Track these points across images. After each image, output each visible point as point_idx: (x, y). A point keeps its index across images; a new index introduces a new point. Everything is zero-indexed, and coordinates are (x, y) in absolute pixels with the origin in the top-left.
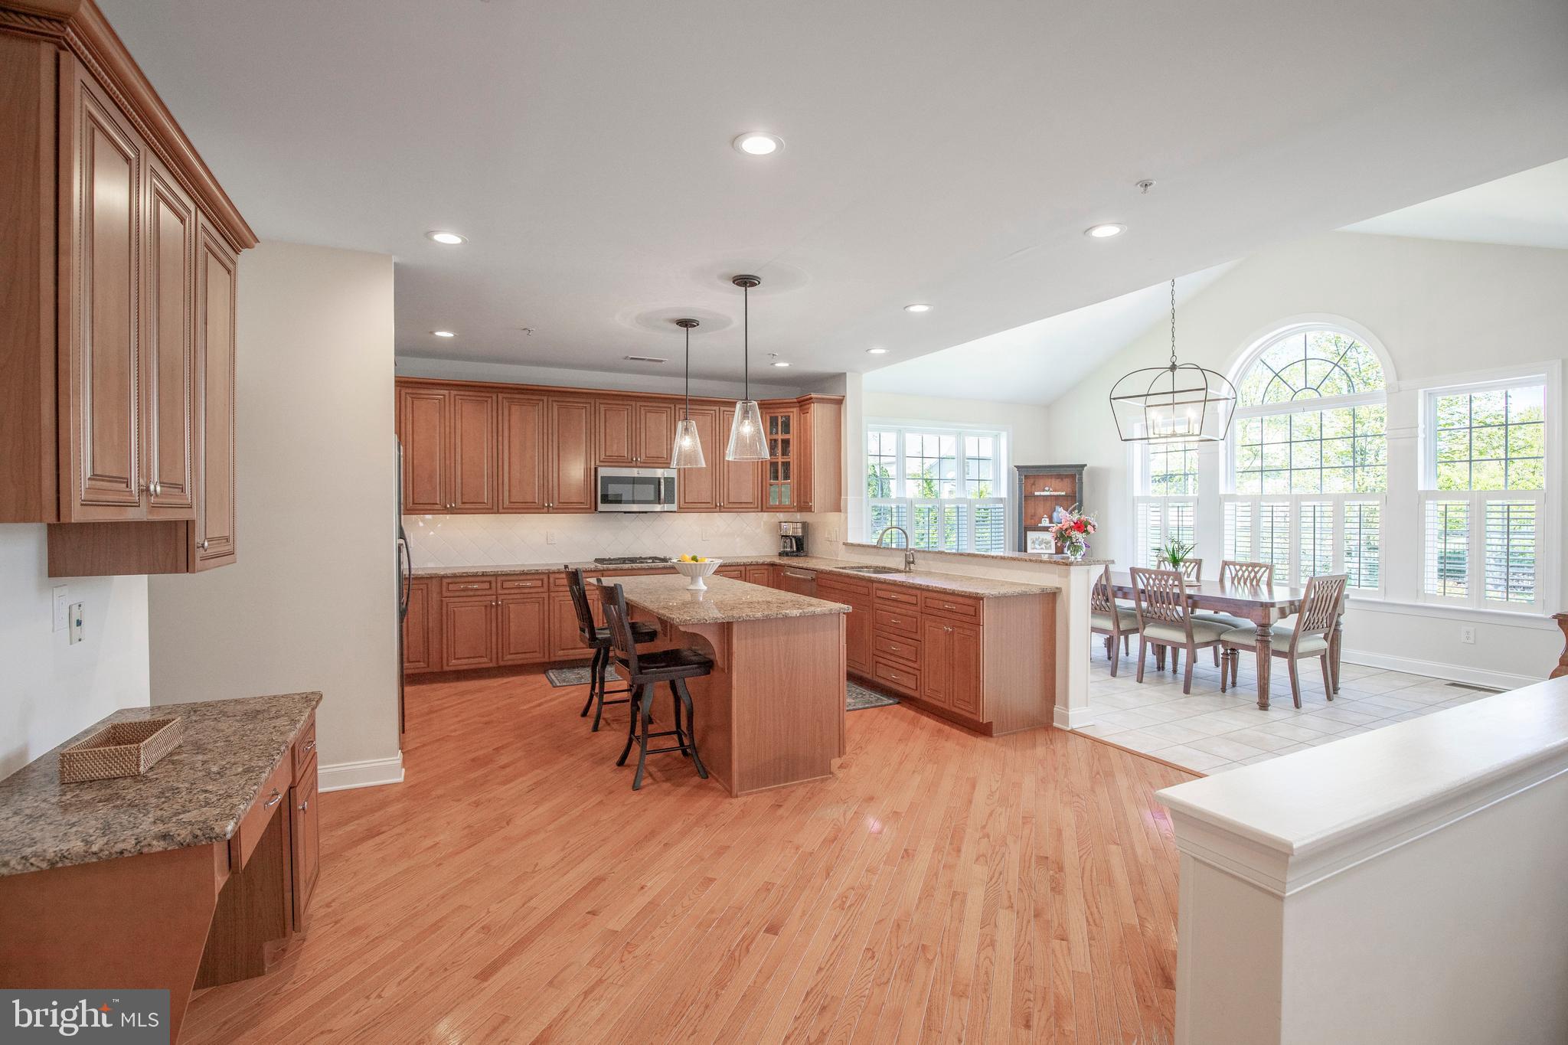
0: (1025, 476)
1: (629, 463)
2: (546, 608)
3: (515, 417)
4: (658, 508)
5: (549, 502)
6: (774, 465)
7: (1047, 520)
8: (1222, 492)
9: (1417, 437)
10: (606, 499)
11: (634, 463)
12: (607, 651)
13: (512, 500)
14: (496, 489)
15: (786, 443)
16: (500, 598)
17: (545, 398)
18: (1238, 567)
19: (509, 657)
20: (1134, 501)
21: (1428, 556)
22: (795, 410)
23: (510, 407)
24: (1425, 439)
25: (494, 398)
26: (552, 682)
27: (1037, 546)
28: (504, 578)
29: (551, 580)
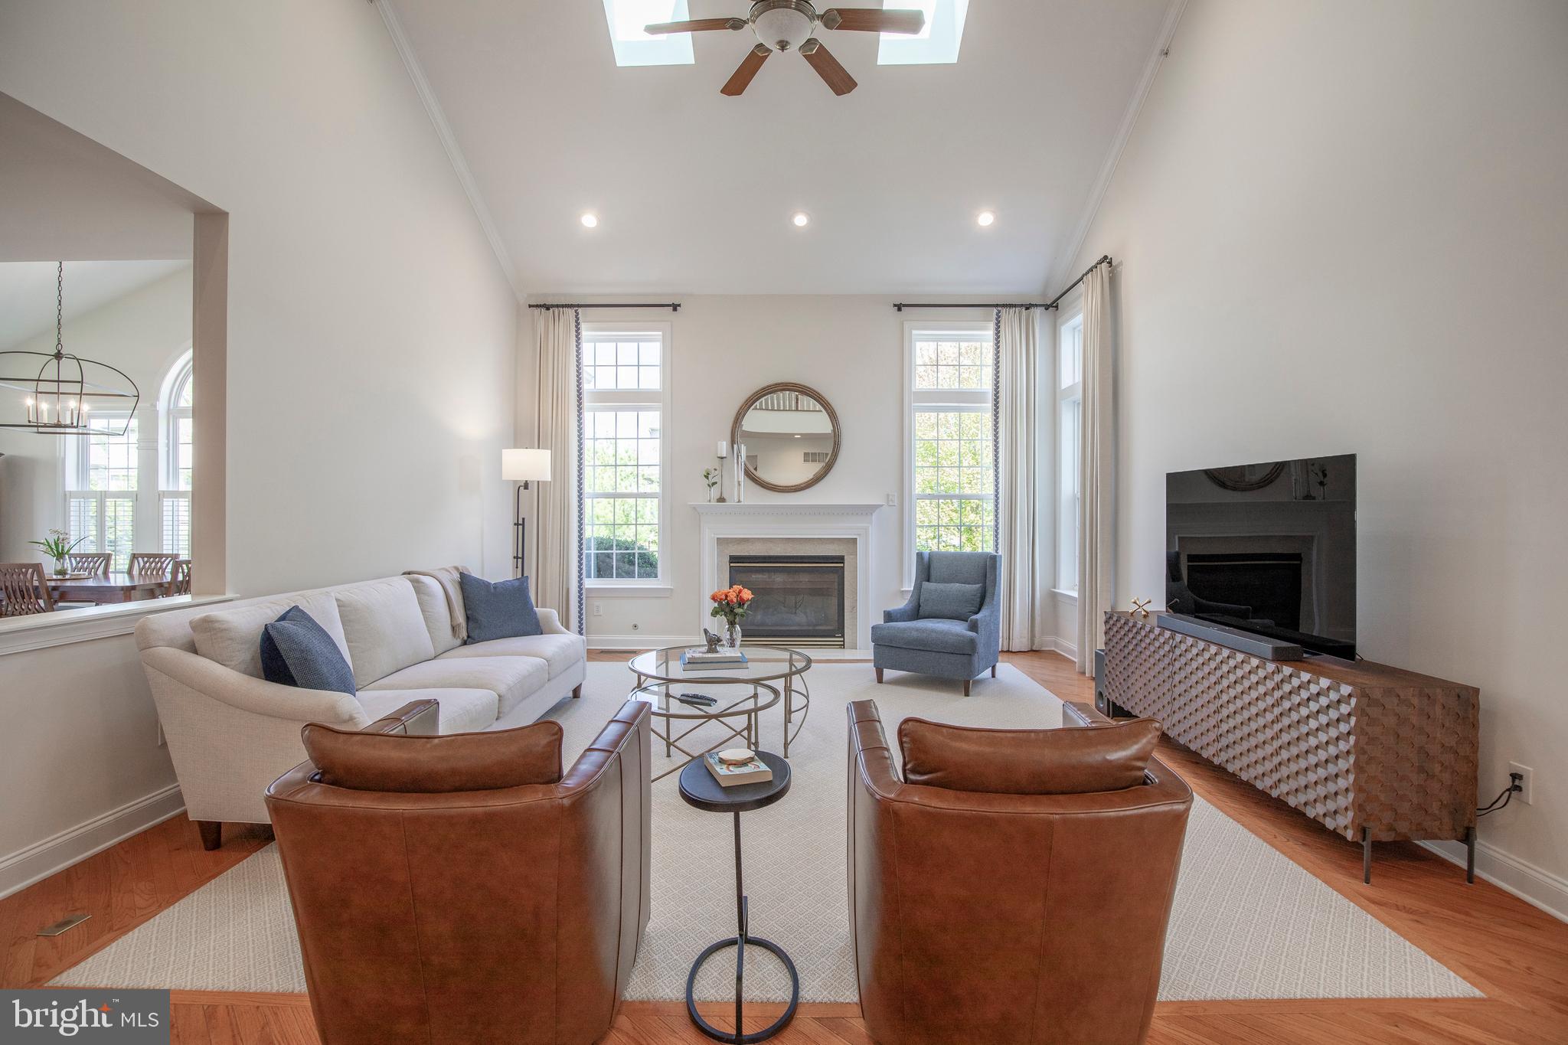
8: (162, 486)
18: (145, 559)
20: (67, 495)
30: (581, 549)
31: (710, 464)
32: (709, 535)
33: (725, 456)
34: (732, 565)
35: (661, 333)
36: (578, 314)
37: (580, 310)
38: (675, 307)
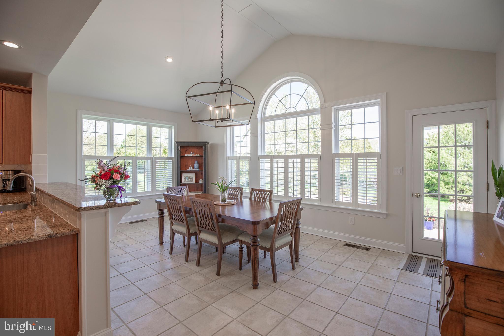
0: (180, 147)
7: (192, 168)
8: (259, 154)
9: (332, 129)
18: (257, 192)
20: (227, 159)
21: (336, 178)
24: (335, 130)
27: (187, 180)
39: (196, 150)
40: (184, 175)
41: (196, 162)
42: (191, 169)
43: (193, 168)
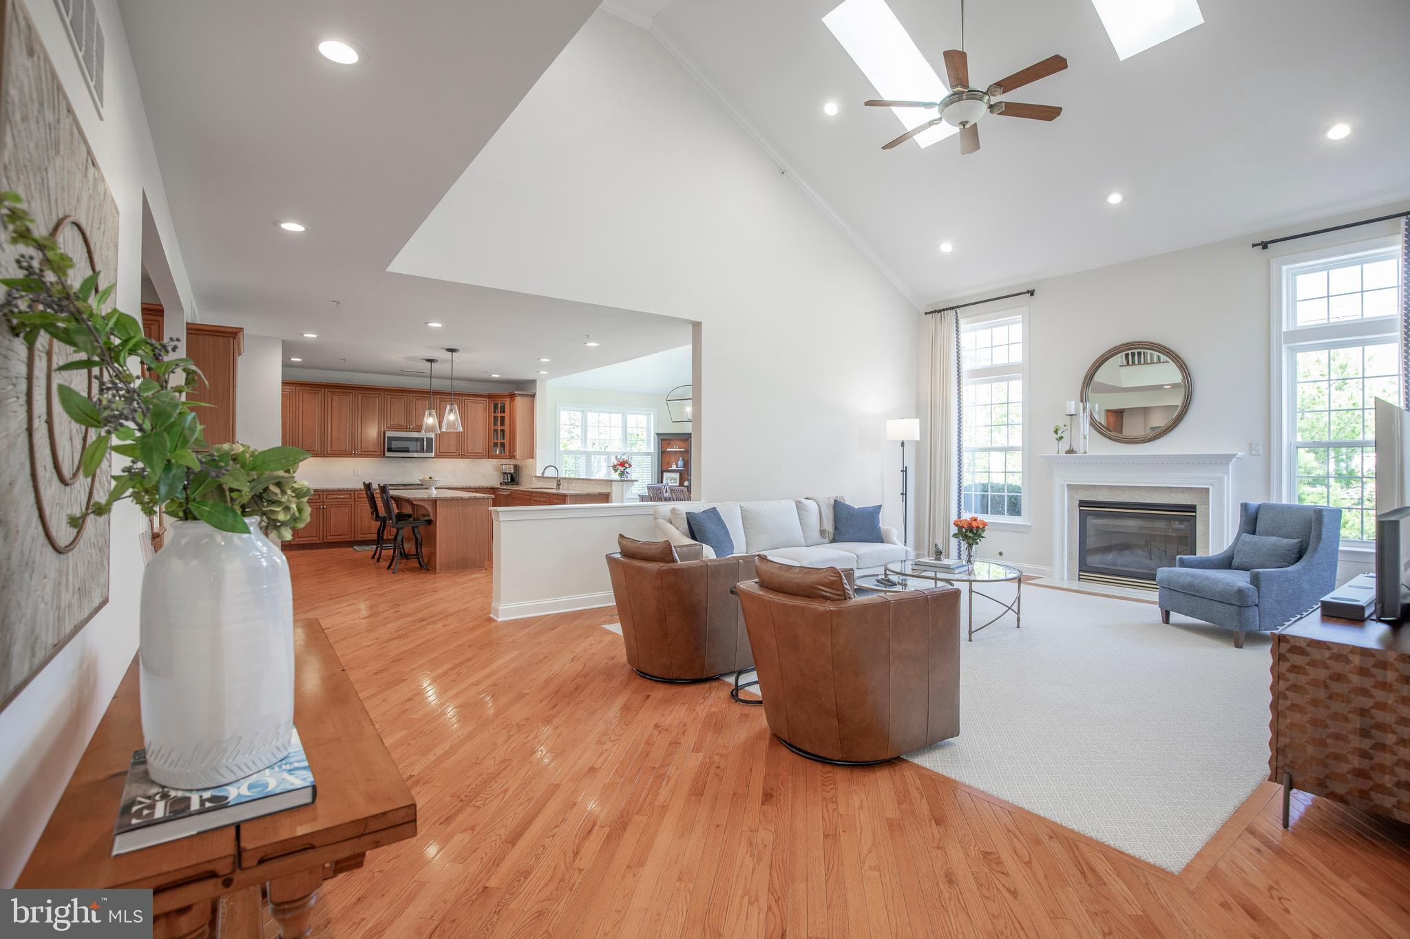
0: (661, 439)
1: (406, 429)
2: (353, 510)
3: (335, 403)
4: (421, 455)
5: (355, 452)
6: (496, 431)
7: (675, 465)
10: (390, 450)
11: (408, 429)
12: (385, 522)
13: (333, 449)
14: (323, 442)
15: (503, 419)
16: (325, 504)
17: (354, 392)
19: (330, 537)
22: (508, 400)
23: (332, 397)
25: (323, 391)
26: (355, 550)
27: (669, 481)
28: (328, 493)
29: (356, 494)
30: (960, 491)
31: (1061, 422)
32: (1061, 480)
33: (1073, 413)
34: (1081, 508)
35: (1021, 316)
36: (957, 313)
37: (958, 310)
38: (1032, 293)
39: (681, 443)
40: (666, 475)
41: (681, 459)
42: (674, 467)
43: (677, 467)
